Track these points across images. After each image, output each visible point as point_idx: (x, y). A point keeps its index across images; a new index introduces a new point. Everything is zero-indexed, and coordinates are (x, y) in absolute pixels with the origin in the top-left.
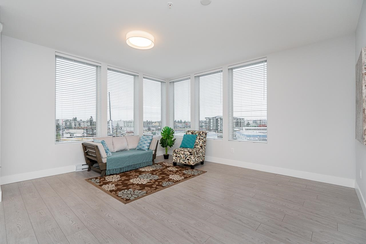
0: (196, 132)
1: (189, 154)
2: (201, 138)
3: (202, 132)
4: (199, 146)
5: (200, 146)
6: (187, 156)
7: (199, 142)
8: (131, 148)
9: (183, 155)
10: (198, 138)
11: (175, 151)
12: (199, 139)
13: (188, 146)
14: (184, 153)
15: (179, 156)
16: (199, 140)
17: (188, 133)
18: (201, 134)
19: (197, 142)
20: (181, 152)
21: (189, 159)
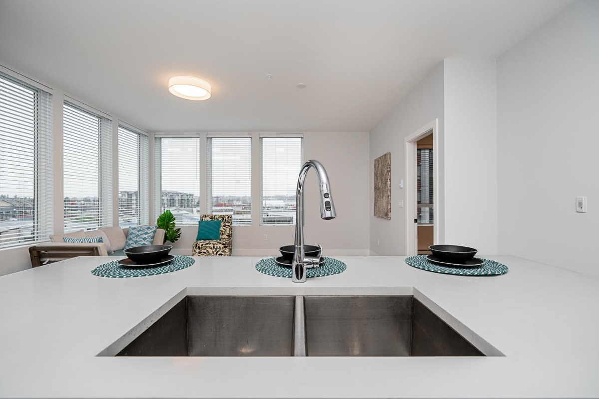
0: (217, 217)
1: (222, 246)
2: (227, 224)
3: (227, 217)
4: (225, 236)
5: (227, 236)
6: (218, 250)
7: (224, 231)
8: (116, 250)
9: (211, 249)
10: (222, 224)
11: (198, 245)
12: (225, 226)
13: (211, 237)
14: (214, 247)
15: (205, 251)
16: (224, 228)
17: (204, 219)
18: (227, 219)
19: (221, 231)
20: (207, 246)
21: (222, 253)
